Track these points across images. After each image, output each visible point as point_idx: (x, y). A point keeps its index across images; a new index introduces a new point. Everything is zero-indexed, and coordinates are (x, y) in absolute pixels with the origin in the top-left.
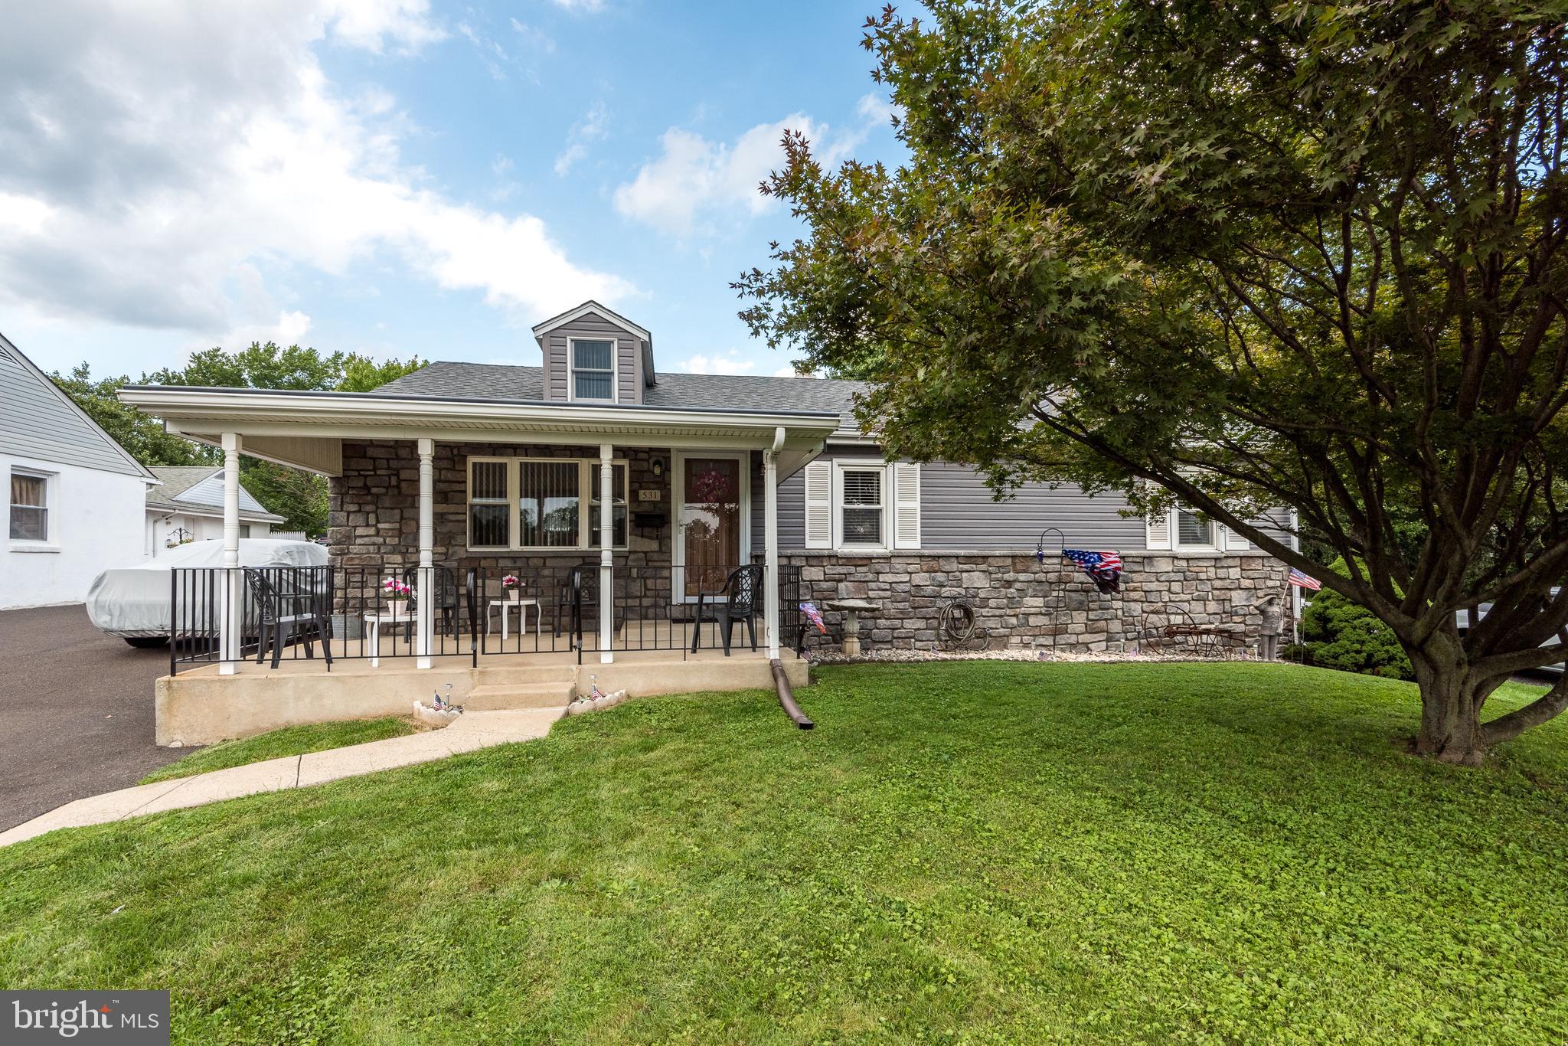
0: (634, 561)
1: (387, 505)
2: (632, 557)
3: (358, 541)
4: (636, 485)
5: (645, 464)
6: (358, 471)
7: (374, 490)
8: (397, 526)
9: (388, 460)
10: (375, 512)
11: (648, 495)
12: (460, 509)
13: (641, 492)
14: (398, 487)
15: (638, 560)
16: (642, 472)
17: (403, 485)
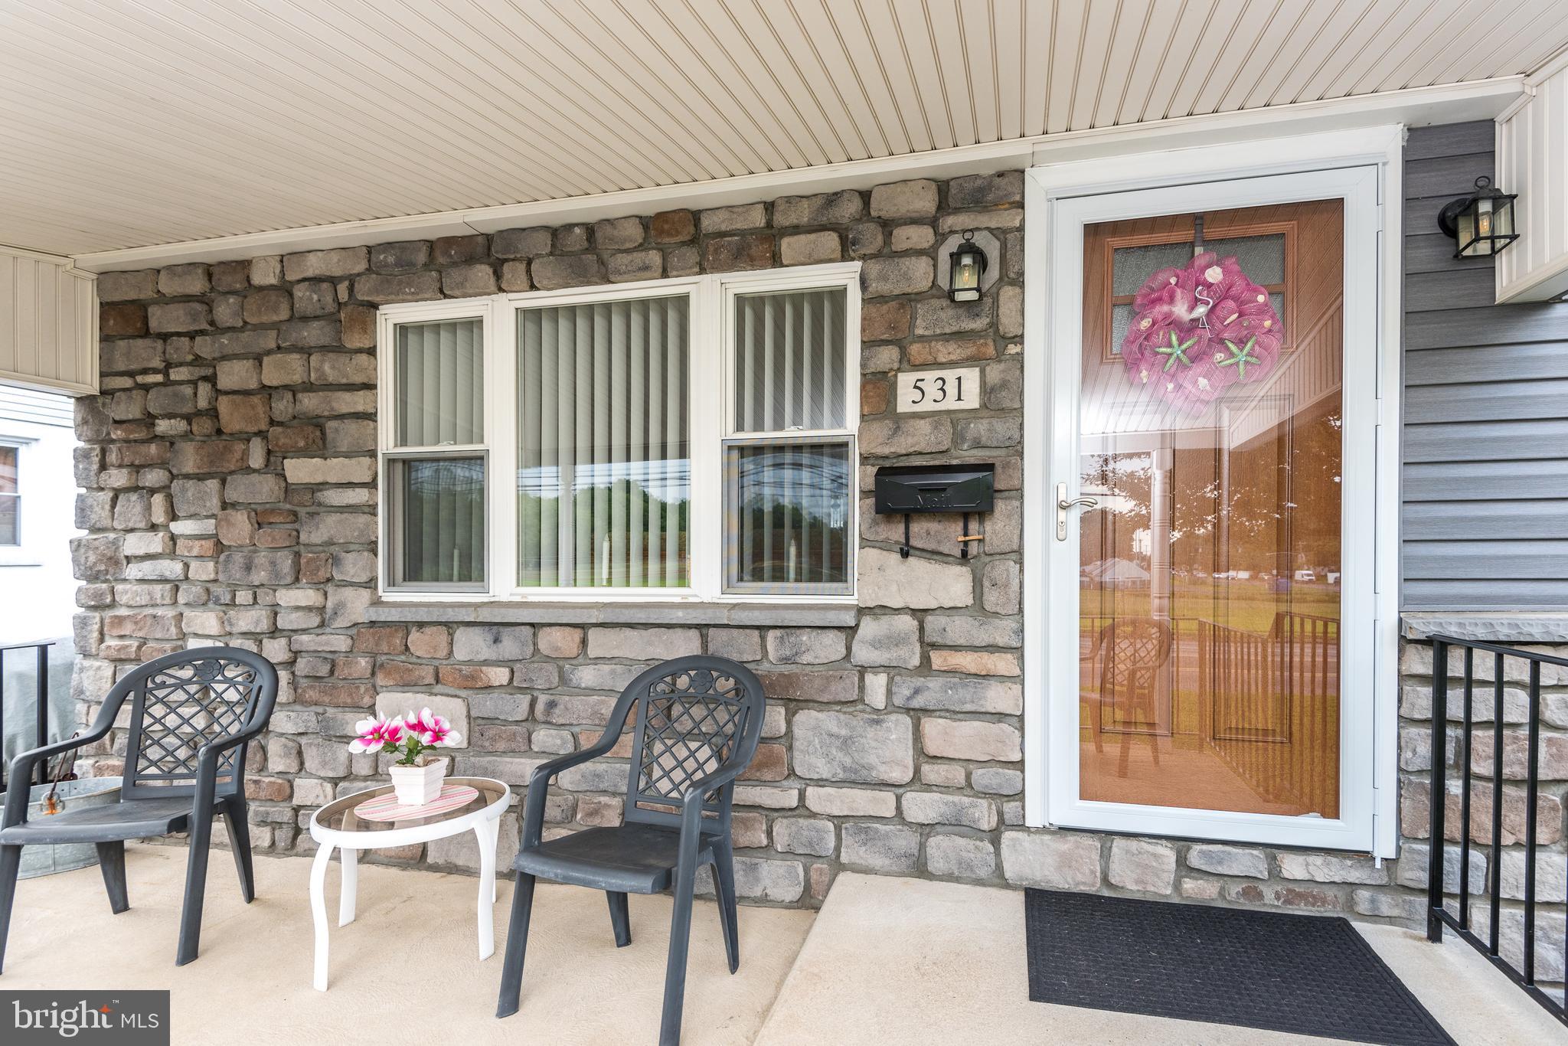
0: (876, 644)
1: (189, 467)
2: (869, 628)
3: (133, 571)
4: (887, 357)
5: (922, 265)
6: (131, 374)
7: (163, 426)
8: (209, 526)
9: (192, 336)
10: (165, 489)
11: (932, 390)
12: (357, 469)
13: (905, 381)
14: (213, 413)
15: (895, 641)
16: (908, 300)
17: (224, 405)
